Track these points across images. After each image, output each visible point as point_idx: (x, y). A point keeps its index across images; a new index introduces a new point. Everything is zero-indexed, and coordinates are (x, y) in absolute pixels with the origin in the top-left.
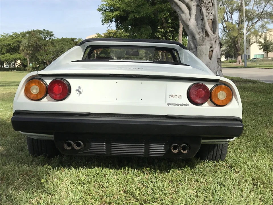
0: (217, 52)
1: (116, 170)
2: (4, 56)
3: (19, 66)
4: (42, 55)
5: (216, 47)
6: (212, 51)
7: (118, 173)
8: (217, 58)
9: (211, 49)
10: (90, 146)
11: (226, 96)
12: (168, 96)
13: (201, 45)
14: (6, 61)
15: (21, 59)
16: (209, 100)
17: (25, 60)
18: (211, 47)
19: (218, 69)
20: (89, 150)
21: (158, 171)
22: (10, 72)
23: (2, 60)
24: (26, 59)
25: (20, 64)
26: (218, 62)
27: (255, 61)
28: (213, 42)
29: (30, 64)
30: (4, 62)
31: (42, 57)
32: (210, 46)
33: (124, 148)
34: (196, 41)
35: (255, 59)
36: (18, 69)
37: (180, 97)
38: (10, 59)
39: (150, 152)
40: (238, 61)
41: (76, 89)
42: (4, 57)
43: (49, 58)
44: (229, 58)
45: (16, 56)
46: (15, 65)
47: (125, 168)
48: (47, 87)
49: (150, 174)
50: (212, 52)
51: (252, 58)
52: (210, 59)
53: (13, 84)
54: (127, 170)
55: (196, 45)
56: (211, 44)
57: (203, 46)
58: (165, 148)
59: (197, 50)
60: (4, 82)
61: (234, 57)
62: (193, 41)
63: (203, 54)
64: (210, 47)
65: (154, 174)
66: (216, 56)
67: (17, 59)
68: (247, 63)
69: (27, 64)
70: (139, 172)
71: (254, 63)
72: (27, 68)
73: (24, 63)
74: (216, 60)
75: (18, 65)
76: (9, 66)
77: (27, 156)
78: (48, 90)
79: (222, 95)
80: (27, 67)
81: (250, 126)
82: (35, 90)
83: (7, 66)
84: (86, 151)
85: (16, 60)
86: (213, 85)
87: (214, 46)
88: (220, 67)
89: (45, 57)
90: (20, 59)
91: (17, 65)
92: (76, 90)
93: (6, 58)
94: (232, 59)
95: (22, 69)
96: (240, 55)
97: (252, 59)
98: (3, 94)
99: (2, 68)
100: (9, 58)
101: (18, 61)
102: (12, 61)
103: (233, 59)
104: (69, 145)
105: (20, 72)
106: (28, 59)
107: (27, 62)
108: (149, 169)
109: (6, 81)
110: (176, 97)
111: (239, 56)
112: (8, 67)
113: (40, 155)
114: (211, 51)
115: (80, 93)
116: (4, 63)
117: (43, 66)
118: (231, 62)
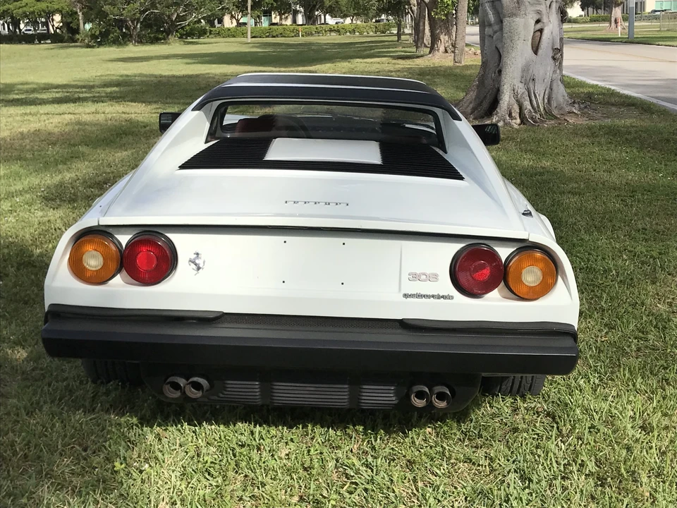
0: (554, 33)
1: (285, 428)
2: (21, 5)
3: (58, 30)
4: (115, 5)
5: (550, 21)
6: (541, 31)
7: (289, 439)
8: (552, 49)
9: (539, 26)
10: (225, 388)
11: (541, 278)
12: (405, 276)
13: (513, 15)
14: (27, 16)
15: (64, 12)
16: (502, 283)
17: (71, 15)
18: (538, 21)
19: (555, 76)
20: (221, 395)
21: (382, 431)
22: (38, 46)
23: (14, 15)
24: (76, 13)
25: (61, 24)
26: (554, 58)
27: (657, 18)
28: (543, 8)
29: (84, 24)
30: (19, 20)
31: (116, 9)
32: (536, 17)
33: (302, 392)
34: (502, 5)
35: (658, 13)
36: (56, 39)
37: (434, 277)
38: (36, 11)
39: (363, 401)
40: (613, 20)
41: (188, 259)
42: (20, 7)
43: (133, 13)
44: (590, 9)
45: (49, 5)
46: (48, 27)
47: (305, 426)
48: (120, 251)
49: (363, 441)
50: (539, 33)
51: (649, 9)
52: (536, 52)
53: (44, 96)
54: (310, 432)
55: (501, 16)
56: (539, 12)
57: (517, 19)
58: (397, 394)
59: (501, 29)
60: (22, 84)
61: (603, 7)
62: (493, 5)
63: (516, 38)
64: (535, 20)
65: (373, 439)
66: (551, 44)
67: (54, 12)
68: (636, 24)
69: (78, 25)
70: (339, 433)
71: (655, 23)
72: (77, 36)
73: (71, 22)
74: (551, 54)
75: (57, 28)
76: (32, 29)
77: (81, 382)
78: (124, 261)
79: (531, 276)
80: (78, 33)
81: (614, 272)
82: (93, 261)
83: (29, 28)
84: (216, 398)
85: (49, 14)
86: (513, 247)
87: (545, 19)
88: (558, 71)
89: (124, 9)
90: (59, 11)
91: (53, 26)
92: (190, 261)
93: (25, 9)
94: (599, 11)
95: (66, 38)
96: (619, 5)
97: (650, 11)
98: (22, 133)
99: (17, 36)
100: (32, 9)
101: (54, 17)
102: (40, 16)
103: (601, 13)
104: (176, 386)
105: (62, 47)
106: (80, 14)
107: (78, 20)
108: (361, 428)
109: (27, 83)
110: (424, 277)
111: (617, 8)
112: (30, 30)
113: (111, 381)
114: (539, 30)
115: (199, 268)
116: (21, 22)
117: (118, 31)
118: (595, 21)
